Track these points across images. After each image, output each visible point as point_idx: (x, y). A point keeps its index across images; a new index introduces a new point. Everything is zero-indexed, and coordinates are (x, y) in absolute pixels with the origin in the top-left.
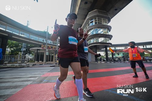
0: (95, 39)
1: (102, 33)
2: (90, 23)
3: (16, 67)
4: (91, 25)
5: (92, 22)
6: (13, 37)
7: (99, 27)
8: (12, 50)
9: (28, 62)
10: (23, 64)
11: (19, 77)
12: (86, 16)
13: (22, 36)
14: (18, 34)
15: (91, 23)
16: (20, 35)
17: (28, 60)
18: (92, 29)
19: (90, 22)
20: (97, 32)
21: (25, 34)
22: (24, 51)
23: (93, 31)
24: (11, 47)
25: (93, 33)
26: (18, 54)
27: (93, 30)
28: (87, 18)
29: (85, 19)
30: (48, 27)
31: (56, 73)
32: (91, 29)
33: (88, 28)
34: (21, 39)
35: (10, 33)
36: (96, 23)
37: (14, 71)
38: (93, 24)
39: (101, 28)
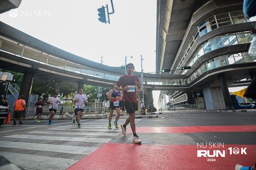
0: (216, 60)
1: (236, 43)
2: (199, 31)
3: (93, 118)
4: (201, 34)
5: (205, 27)
6: (88, 80)
7: (223, 34)
8: (88, 97)
9: (106, 111)
10: (100, 115)
11: (95, 130)
12: (188, 22)
13: (98, 77)
14: (93, 76)
15: (201, 30)
16: (95, 76)
17: (106, 109)
18: (207, 41)
19: (199, 29)
20: (221, 43)
21: (100, 73)
22: (100, 97)
23: (209, 46)
24: (87, 94)
25: (210, 49)
26: (94, 101)
27: (208, 43)
28: (192, 23)
29: (186, 27)
30: (126, 57)
31: (146, 128)
32: (203, 43)
33: (197, 41)
34: (96, 81)
35: (86, 75)
36: (213, 27)
37: (91, 123)
38: (206, 31)
39: (231, 33)
